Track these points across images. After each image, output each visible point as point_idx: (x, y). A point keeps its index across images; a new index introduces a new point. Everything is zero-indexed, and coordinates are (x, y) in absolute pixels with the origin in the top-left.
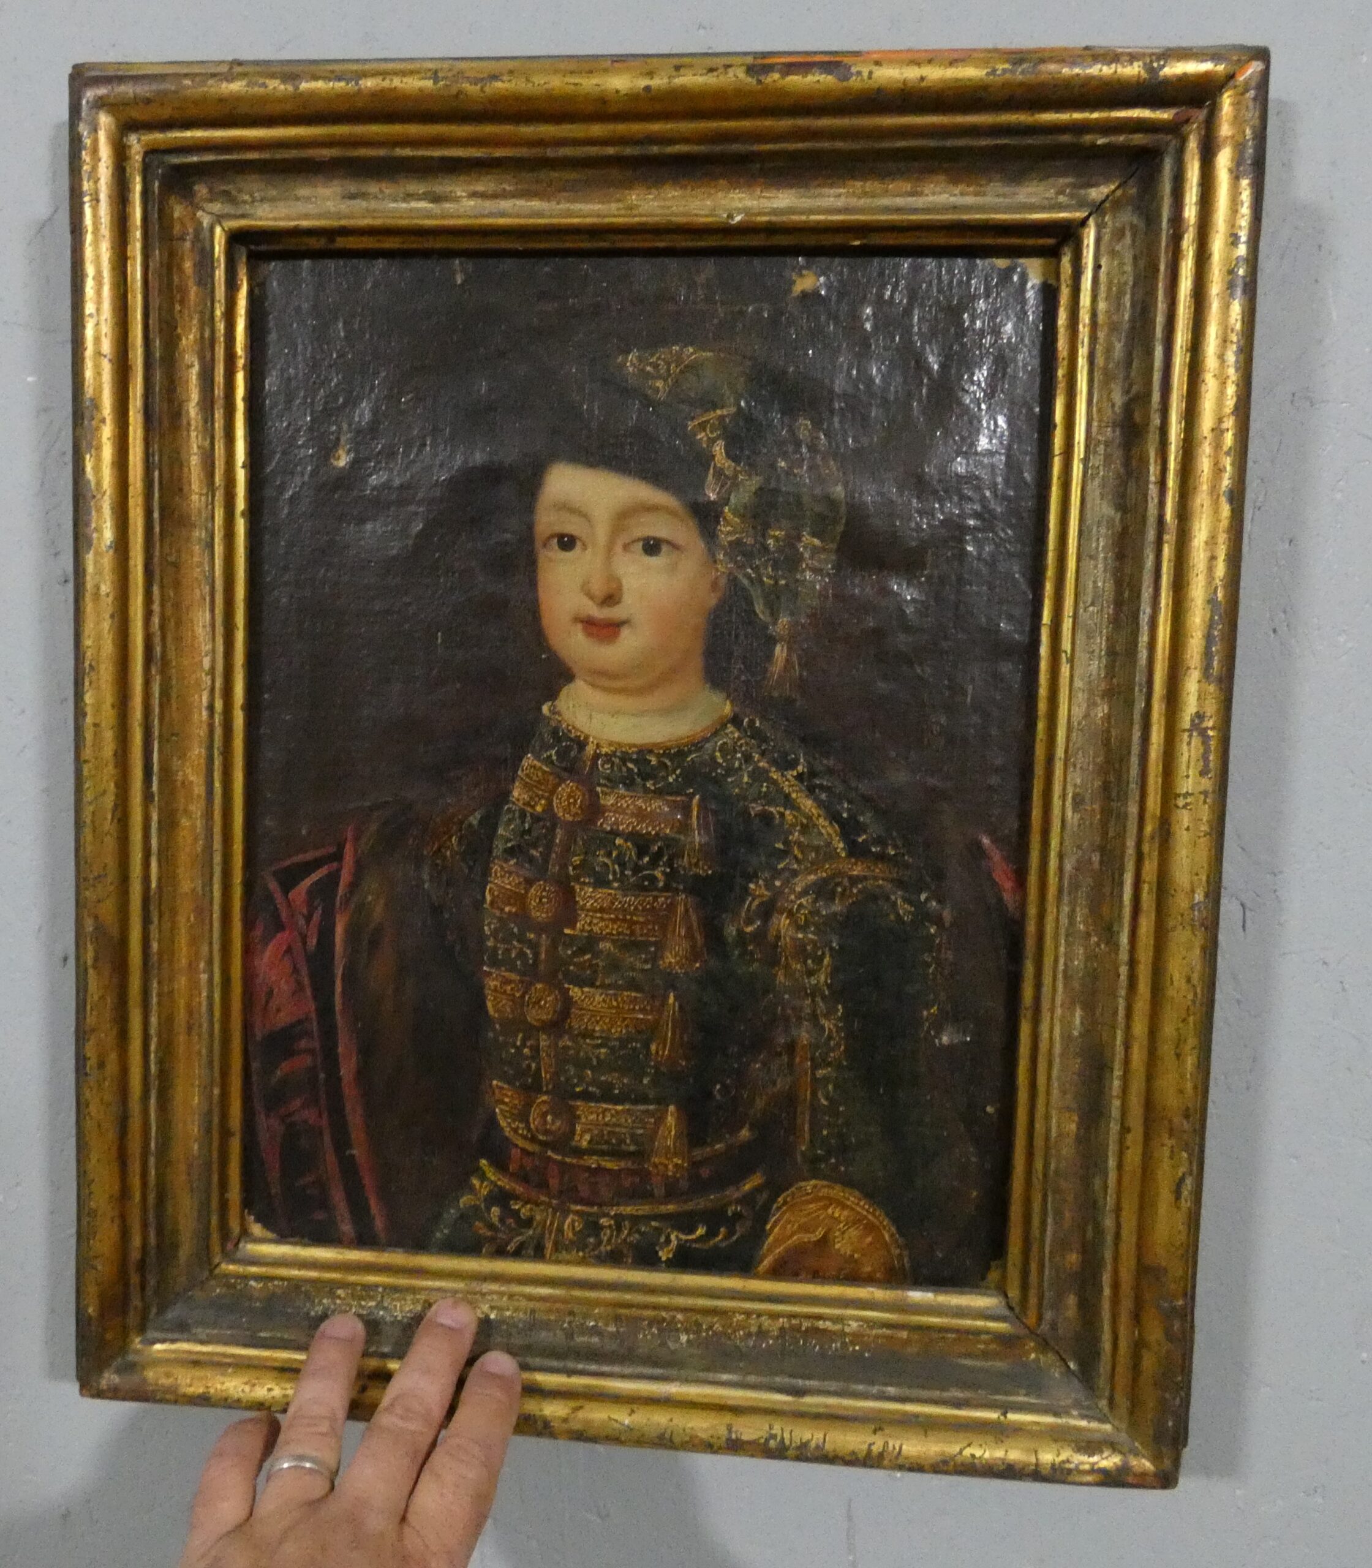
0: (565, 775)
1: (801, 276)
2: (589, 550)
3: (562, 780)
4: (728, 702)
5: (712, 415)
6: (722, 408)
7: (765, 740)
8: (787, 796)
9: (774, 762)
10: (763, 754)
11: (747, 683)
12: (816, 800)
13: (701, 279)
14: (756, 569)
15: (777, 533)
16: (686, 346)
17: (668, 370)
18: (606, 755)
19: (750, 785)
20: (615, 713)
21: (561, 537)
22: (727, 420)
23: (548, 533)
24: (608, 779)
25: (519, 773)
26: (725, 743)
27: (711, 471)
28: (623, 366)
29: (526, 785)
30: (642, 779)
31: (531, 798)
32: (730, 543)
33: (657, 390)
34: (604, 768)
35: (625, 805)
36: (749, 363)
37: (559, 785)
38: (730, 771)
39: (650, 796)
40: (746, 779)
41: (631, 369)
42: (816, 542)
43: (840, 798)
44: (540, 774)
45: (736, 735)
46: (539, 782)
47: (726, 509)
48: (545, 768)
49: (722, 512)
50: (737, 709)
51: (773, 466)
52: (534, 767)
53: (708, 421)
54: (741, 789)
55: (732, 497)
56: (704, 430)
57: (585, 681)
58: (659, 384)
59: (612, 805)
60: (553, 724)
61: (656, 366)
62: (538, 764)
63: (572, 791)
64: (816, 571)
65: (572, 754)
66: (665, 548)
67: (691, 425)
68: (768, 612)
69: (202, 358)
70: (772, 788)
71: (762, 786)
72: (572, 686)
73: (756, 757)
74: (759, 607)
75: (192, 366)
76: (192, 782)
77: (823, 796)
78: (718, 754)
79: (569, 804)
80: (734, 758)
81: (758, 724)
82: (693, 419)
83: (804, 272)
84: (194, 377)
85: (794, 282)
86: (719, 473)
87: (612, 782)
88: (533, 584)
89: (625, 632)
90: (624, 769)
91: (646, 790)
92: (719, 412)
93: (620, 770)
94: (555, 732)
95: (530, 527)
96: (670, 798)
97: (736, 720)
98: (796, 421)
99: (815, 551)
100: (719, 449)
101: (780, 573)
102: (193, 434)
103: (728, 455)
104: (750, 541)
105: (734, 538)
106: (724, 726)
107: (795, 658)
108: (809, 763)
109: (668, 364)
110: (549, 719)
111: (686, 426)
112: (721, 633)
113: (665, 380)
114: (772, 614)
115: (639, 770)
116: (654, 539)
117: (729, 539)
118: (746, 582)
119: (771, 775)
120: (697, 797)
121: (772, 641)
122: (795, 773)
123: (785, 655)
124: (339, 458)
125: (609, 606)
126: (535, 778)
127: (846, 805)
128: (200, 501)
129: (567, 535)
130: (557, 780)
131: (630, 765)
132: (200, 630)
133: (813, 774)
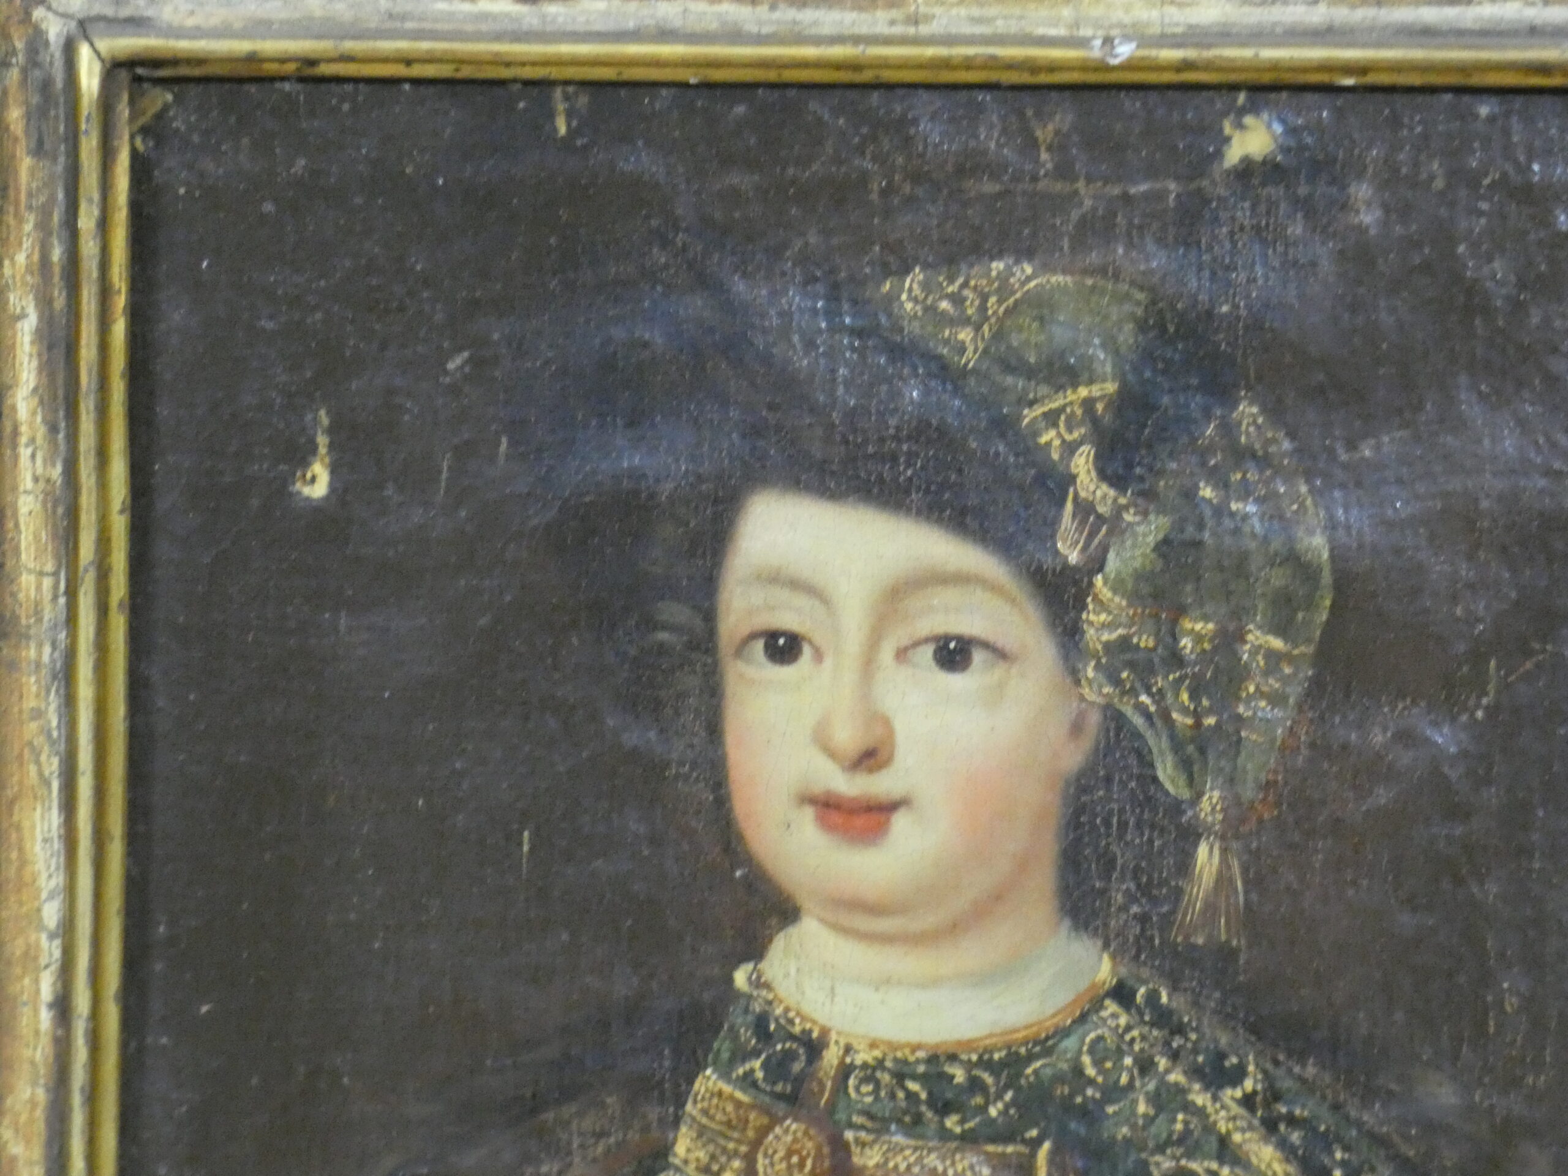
0: (781, 1108)
1: (1240, 126)
2: (828, 662)
3: (775, 1121)
4: (1106, 958)
5: (1071, 396)
6: (1091, 382)
7: (1180, 1030)
8: (1224, 1141)
9: (1195, 1072)
10: (1175, 1056)
11: (1143, 919)
12: (1283, 1145)
13: (1044, 133)
14: (1159, 697)
15: (1198, 626)
16: (1017, 262)
17: (983, 308)
18: (865, 1066)
19: (1150, 1120)
20: (884, 982)
21: (771, 636)
22: (1100, 407)
23: (745, 630)
24: (870, 1116)
25: (689, 1107)
26: (1100, 1039)
27: (1069, 506)
28: (892, 298)
29: (702, 1132)
30: (937, 1111)
31: (713, 1157)
32: (1107, 645)
33: (962, 349)
34: (860, 1093)
35: (903, 1167)
36: (1140, 296)
37: (768, 1129)
38: (1113, 1092)
39: (954, 1145)
40: (1142, 1108)
41: (909, 306)
42: (1277, 643)
43: (1327, 1142)
44: (730, 1108)
45: (1123, 1020)
46: (729, 1124)
47: (1099, 580)
48: (739, 1095)
49: (1091, 584)
50: (1123, 971)
51: (1190, 494)
52: (720, 1094)
53: (1062, 409)
54: (1133, 1127)
55: (1111, 556)
56: (1055, 425)
57: (822, 921)
58: (965, 335)
59: (877, 1166)
60: (757, 1007)
61: (957, 300)
62: (727, 1089)
63: (795, 1140)
64: (1276, 699)
65: (797, 1067)
66: (978, 657)
67: (1029, 415)
68: (1182, 781)
69: (44, 302)
70: (1194, 1123)
71: (1174, 1120)
72: (793, 932)
73: (1162, 1063)
74: (1166, 771)
75: (23, 316)
76: (13, 1160)
77: (1296, 1137)
78: (1086, 1060)
79: (790, 1167)
80: (1118, 1067)
81: (1164, 999)
82: (1031, 404)
83: (1248, 120)
84: (27, 339)
85: (1228, 140)
86: (1085, 509)
87: (879, 1123)
88: (714, 730)
89: (900, 822)
90: (901, 1095)
91: (945, 1135)
92: (1083, 392)
93: (893, 1096)
94: (761, 1024)
95: (709, 617)
96: (990, 1148)
97: (1122, 993)
98: (1235, 406)
99: (1274, 658)
100: (1083, 464)
101: (1205, 702)
102: (25, 453)
103: (1103, 475)
104: (1146, 641)
105: (1114, 636)
106: (1097, 1005)
107: (1235, 865)
108: (1265, 1072)
109: (985, 298)
110: (750, 997)
111: (1019, 418)
112: (1092, 823)
113: (978, 328)
114: (1191, 781)
115: (930, 1094)
116: (959, 639)
117: (1105, 637)
118: (1138, 721)
119: (1191, 1097)
120: (1047, 1146)
121: (1190, 835)
122: (1238, 1093)
123: (1216, 860)
124: (313, 479)
125: (871, 770)
126: (719, 1116)
127: (1338, 1155)
128: (39, 588)
129: (783, 634)
130: (765, 1120)
131: (913, 1086)
132: (38, 848)
133: (1274, 1095)
